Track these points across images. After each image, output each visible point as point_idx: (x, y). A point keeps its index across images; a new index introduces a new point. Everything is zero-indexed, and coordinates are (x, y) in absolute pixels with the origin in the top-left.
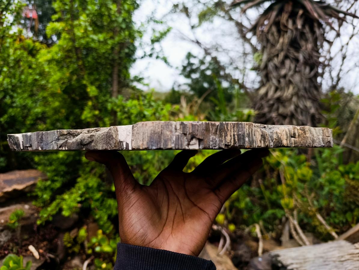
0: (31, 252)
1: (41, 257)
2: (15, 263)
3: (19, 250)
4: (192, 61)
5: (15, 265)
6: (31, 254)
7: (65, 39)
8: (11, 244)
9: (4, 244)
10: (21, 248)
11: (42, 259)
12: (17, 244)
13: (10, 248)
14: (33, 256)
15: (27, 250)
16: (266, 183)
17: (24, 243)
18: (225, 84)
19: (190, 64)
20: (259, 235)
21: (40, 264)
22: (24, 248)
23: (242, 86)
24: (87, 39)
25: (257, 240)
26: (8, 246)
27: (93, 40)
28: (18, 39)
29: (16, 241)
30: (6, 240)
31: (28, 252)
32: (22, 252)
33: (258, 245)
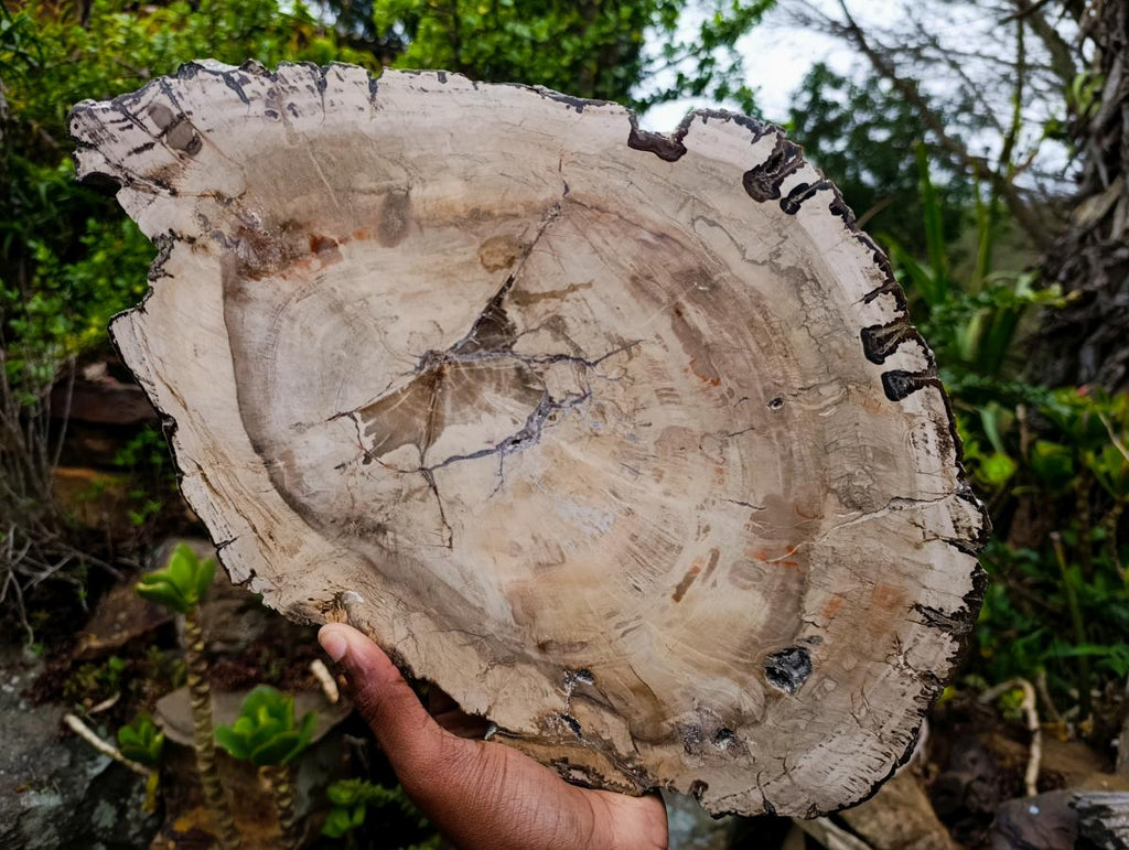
0: (318, 681)
1: (344, 698)
2: (273, 713)
3: (286, 668)
4: (828, 94)
5: (274, 721)
6: (318, 686)
7: (429, 36)
8: (266, 653)
9: (247, 647)
10: (291, 665)
11: (346, 704)
12: (281, 653)
13: (262, 661)
14: (321, 692)
15: (308, 673)
16: (1071, 539)
17: (300, 650)
18: (939, 177)
19: (819, 105)
20: (1034, 723)
21: (340, 718)
22: (298, 665)
23: (1001, 185)
24: (497, 37)
25: (1023, 736)
26: (258, 654)
27: (516, 38)
28: (295, 37)
29: (278, 642)
30: (253, 639)
31: (310, 679)
32: (292, 678)
33: (1028, 756)
